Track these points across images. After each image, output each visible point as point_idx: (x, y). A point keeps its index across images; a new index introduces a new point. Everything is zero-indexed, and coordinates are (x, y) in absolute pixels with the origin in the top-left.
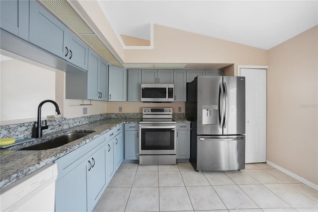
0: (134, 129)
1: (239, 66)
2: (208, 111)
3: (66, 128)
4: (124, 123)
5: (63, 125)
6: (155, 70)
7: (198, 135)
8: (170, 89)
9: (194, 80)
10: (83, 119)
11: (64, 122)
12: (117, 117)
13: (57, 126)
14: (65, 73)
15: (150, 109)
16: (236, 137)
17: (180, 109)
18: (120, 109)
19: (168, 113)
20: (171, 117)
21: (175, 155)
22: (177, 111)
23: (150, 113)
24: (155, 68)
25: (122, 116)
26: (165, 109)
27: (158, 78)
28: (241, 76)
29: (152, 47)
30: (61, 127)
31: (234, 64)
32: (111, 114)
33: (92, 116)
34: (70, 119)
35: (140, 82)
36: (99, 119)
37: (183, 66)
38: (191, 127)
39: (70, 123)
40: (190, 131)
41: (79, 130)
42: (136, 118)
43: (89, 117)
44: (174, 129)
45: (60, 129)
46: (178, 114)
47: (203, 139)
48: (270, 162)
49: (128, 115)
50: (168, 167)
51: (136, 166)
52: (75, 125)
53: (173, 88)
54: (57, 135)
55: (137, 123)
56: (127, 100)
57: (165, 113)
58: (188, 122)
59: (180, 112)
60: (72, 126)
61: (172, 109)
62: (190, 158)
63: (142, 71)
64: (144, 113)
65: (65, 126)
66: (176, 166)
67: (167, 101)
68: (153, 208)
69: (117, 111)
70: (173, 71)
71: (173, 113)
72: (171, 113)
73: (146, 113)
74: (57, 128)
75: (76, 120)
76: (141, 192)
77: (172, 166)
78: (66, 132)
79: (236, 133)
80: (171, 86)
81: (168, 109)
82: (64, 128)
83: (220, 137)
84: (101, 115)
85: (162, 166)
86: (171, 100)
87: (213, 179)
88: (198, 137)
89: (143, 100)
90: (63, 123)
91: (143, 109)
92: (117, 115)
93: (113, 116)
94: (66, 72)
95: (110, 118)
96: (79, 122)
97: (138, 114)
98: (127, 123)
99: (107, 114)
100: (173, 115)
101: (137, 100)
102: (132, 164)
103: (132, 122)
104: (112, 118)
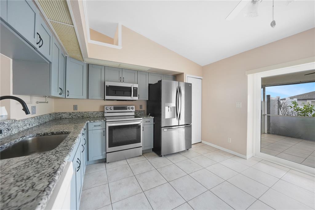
0: (100, 128)
1: (187, 75)
2: (170, 108)
3: (16, 133)
4: (89, 122)
5: (12, 129)
6: (120, 69)
7: (162, 127)
8: (135, 89)
9: (157, 82)
10: (33, 120)
11: (13, 124)
12: (70, 117)
13: (5, 131)
14: (11, 60)
15: (113, 107)
16: (184, 126)
17: (141, 106)
18: (75, 107)
19: (131, 110)
20: (133, 114)
21: (141, 147)
22: (139, 109)
23: (113, 111)
24: (120, 67)
25: (78, 115)
26: (128, 107)
27: (123, 78)
28: (188, 82)
29: (119, 47)
30: (10, 132)
31: (183, 73)
32: (62, 113)
33: (42, 116)
34: (19, 121)
35: (103, 79)
36: (48, 120)
37: (146, 69)
38: (154, 122)
39: (19, 126)
40: (153, 125)
41: (43, 133)
42: (96, 116)
43: (39, 117)
44: (140, 125)
45: (9, 135)
46: (140, 111)
47: (166, 130)
48: (203, 141)
49: (86, 113)
50: (136, 159)
51: (103, 165)
52: (25, 128)
53: (137, 88)
54: (15, 141)
55: (103, 121)
56: (88, 98)
57: (128, 110)
58: (152, 117)
59: (142, 110)
60: (21, 129)
61: (134, 107)
62: (153, 148)
63: (105, 68)
64: (106, 111)
65: (14, 130)
66: (143, 156)
67: (132, 99)
68: (136, 191)
69: (71, 110)
70: (137, 72)
71: (136, 111)
72: (134, 110)
73: (108, 111)
74: (6, 134)
75: (26, 122)
76: (120, 184)
77: (139, 158)
78: (25, 136)
79: (184, 124)
80: (136, 86)
81: (131, 107)
82: (13, 132)
83: (173, 127)
84: (50, 115)
85: (130, 159)
86: (136, 98)
87: (173, 159)
88: (162, 128)
89: (107, 97)
90: (12, 126)
91: (105, 107)
92: (70, 114)
93: (64, 116)
94: (14, 59)
95: (61, 119)
96: (29, 124)
97: (97, 113)
98: (92, 121)
99: (56, 114)
100: (135, 112)
101: (99, 98)
102: (98, 164)
103: (98, 121)
104: (63, 118)
